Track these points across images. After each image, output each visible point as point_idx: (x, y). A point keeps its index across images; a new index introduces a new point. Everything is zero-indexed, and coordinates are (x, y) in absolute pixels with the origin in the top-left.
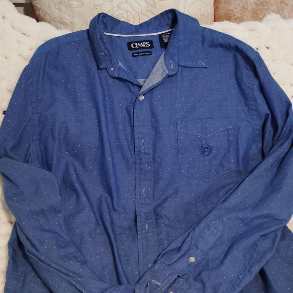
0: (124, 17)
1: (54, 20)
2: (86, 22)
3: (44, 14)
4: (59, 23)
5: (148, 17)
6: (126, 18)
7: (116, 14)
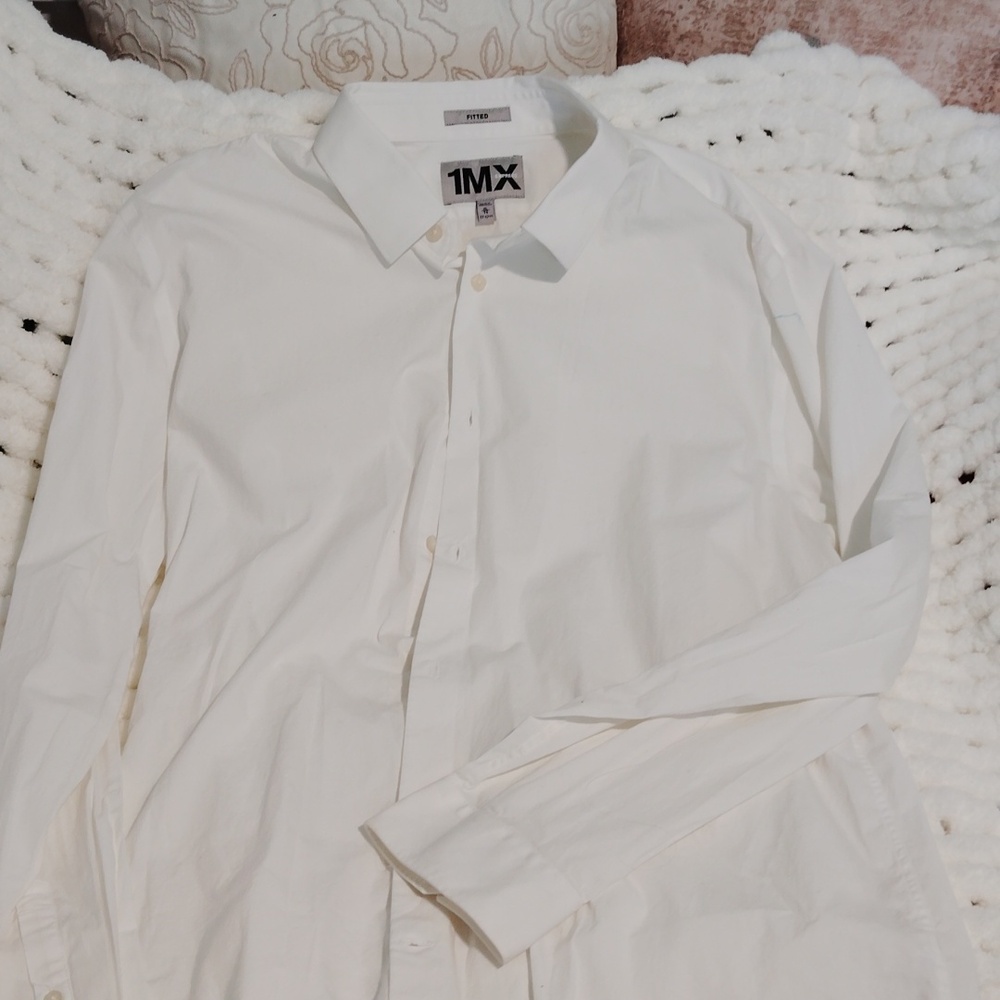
0: (356, 39)
1: (146, 50)
2: (244, 55)
3: (116, 33)
4: (162, 60)
5: (426, 37)
6: (361, 43)
7: (332, 30)
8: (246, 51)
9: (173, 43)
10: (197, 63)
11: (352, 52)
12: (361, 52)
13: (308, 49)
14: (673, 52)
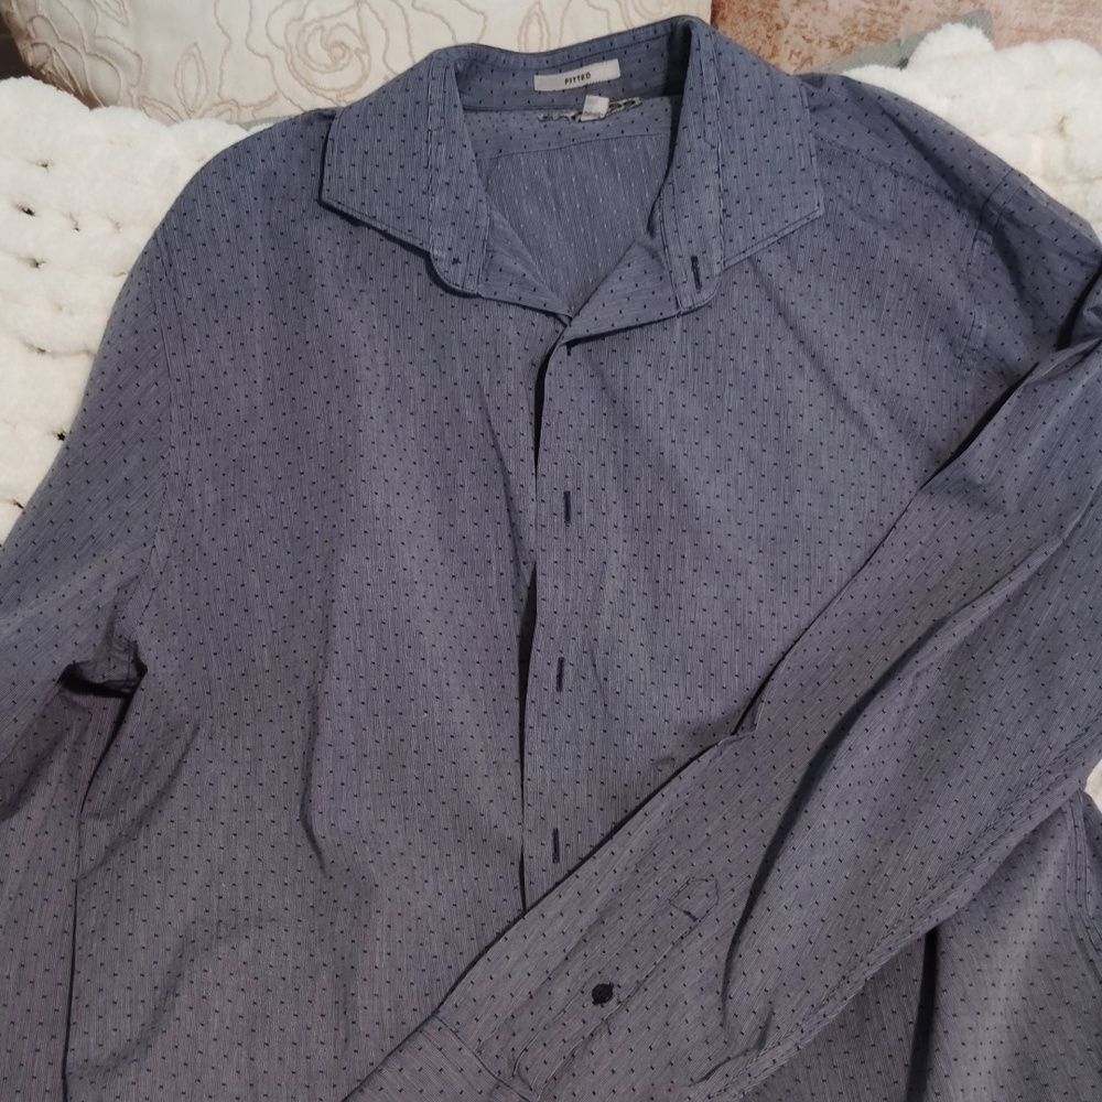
0: (347, 25)
1: (66, 40)
2: (195, 50)
3: (27, 17)
4: (86, 54)
5: (441, 18)
6: (353, 31)
7: (312, 13)
8: (196, 44)
9: (99, 32)
10: (132, 60)
11: (341, 44)
12: (354, 43)
13: (280, 40)
14: (787, 23)
